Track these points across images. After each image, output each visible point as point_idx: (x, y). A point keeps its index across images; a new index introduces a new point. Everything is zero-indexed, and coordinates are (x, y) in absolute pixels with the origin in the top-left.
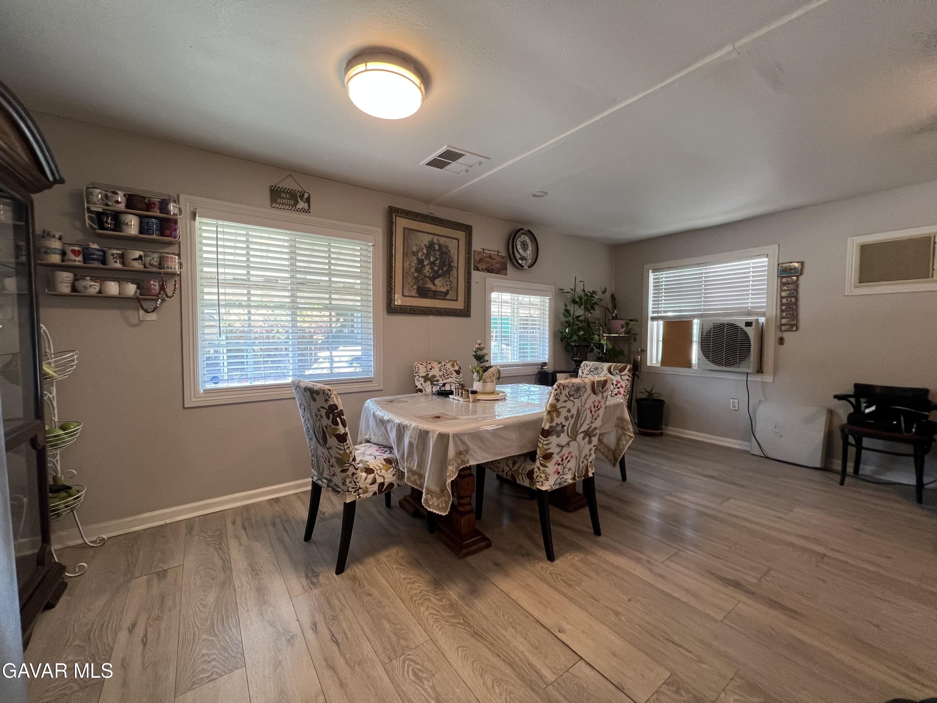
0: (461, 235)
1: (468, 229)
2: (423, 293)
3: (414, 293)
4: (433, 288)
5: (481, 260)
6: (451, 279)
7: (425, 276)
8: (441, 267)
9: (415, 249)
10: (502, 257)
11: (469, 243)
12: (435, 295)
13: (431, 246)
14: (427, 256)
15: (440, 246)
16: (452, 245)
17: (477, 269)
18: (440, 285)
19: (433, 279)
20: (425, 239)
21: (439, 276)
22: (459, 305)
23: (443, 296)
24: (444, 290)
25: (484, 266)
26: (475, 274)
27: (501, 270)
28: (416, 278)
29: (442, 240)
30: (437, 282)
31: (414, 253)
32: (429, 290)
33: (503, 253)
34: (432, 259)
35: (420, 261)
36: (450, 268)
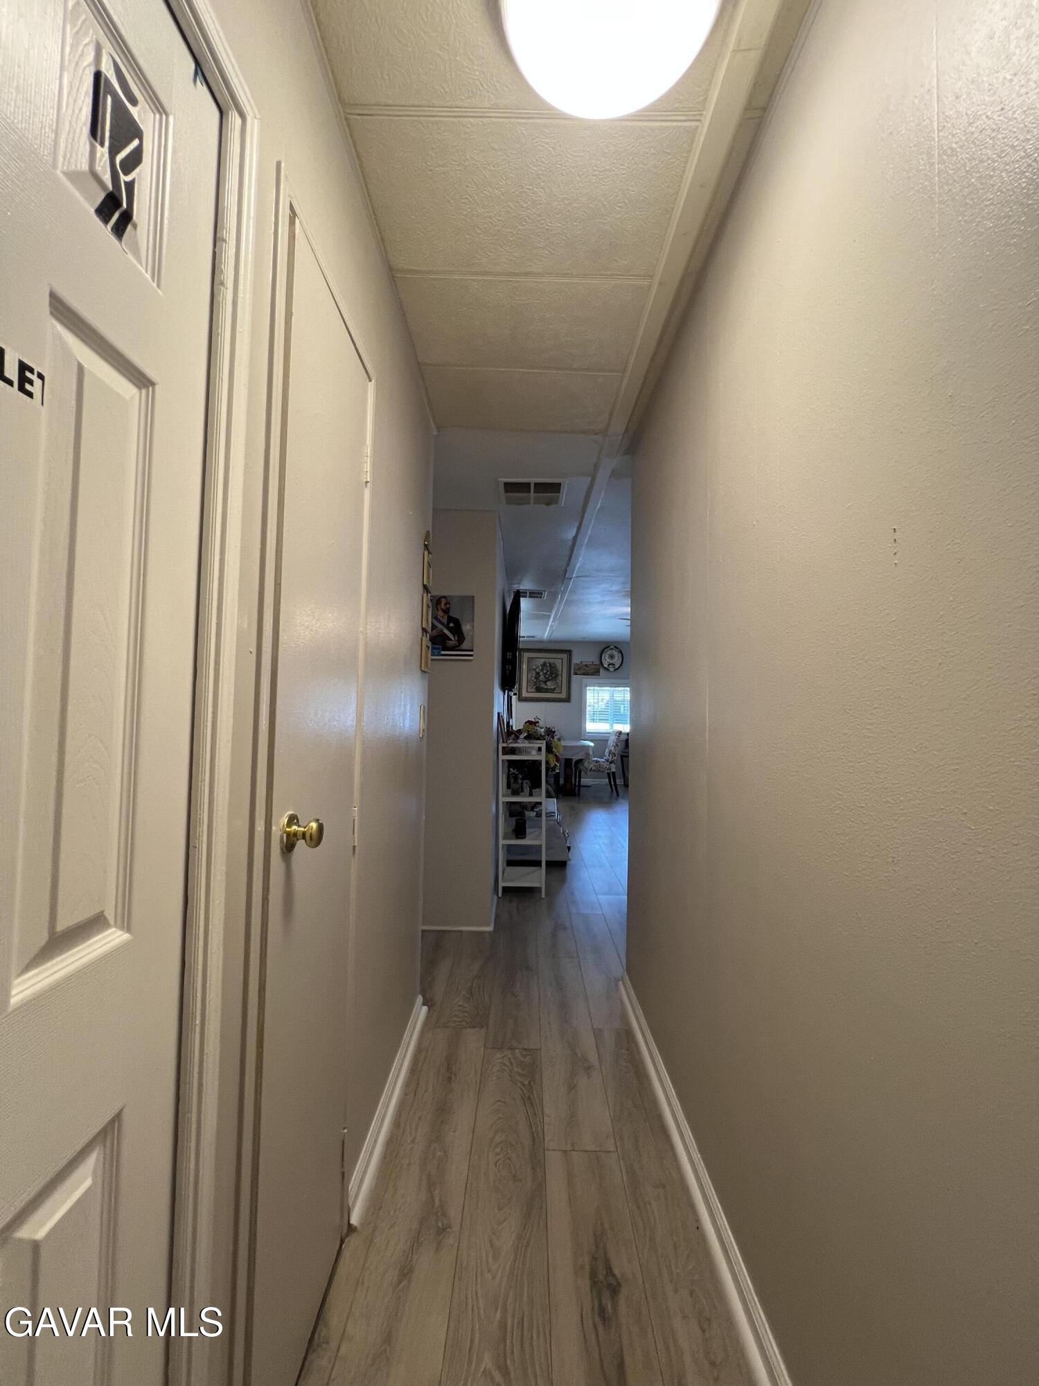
0: (565, 656)
1: (569, 652)
2: (539, 690)
3: (534, 690)
4: (546, 687)
5: (579, 669)
6: (558, 681)
7: (541, 681)
8: (551, 675)
9: (534, 667)
10: (596, 665)
11: (570, 661)
12: (547, 691)
13: (545, 664)
14: (542, 670)
15: (550, 664)
16: (558, 663)
17: (576, 674)
18: (550, 685)
19: (545, 683)
20: (541, 661)
21: (549, 680)
22: (563, 695)
23: (552, 691)
24: (553, 687)
25: (582, 672)
26: (574, 678)
27: (596, 673)
28: (535, 683)
29: (552, 661)
30: (548, 683)
31: (533, 670)
32: (543, 688)
33: (597, 662)
34: (545, 671)
35: (538, 674)
36: (557, 675)
